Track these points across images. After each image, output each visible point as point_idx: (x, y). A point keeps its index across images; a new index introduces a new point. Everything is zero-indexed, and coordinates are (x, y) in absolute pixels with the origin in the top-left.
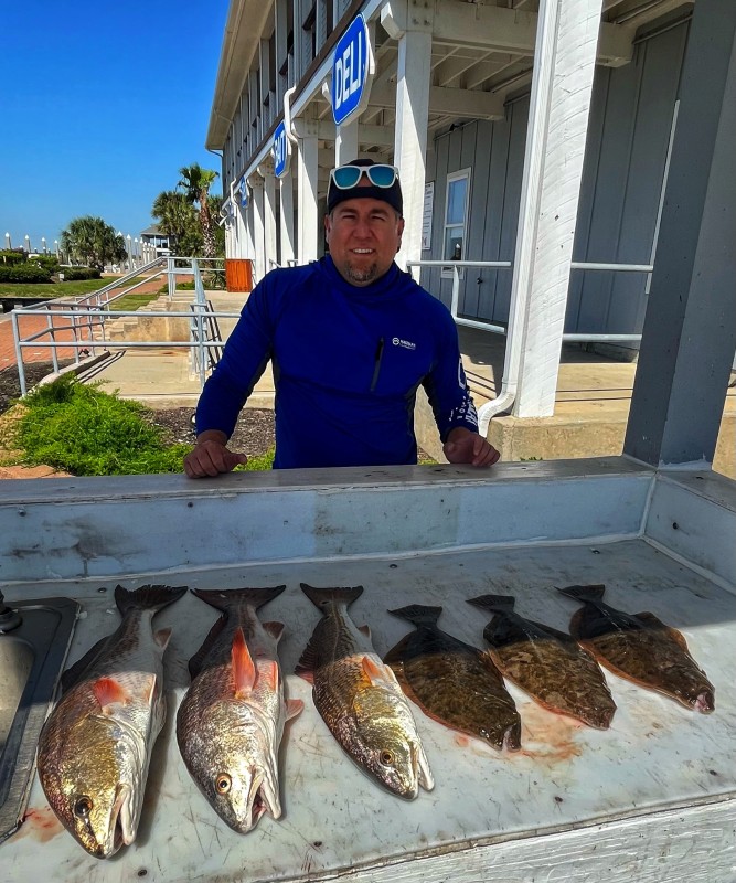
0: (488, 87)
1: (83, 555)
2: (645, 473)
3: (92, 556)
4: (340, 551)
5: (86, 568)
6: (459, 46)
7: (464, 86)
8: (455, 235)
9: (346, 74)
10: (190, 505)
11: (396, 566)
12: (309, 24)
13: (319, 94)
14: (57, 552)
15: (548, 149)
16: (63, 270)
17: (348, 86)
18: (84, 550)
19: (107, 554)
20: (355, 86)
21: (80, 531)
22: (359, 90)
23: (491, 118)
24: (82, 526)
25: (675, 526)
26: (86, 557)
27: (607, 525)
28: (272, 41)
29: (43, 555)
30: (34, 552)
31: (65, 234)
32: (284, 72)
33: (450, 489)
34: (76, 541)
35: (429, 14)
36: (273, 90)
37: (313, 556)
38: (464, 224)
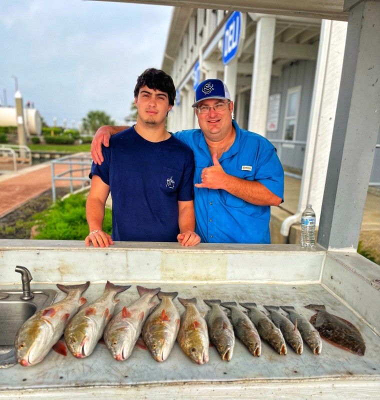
0: (311, 42)
1: (61, 272)
2: (321, 252)
3: (65, 273)
4: (172, 278)
5: (62, 279)
7: (298, 42)
8: (292, 123)
9: (230, 38)
10: (107, 254)
11: (196, 287)
13: (217, 47)
14: (51, 270)
15: (326, 83)
16: (82, 138)
17: (231, 44)
18: (62, 270)
19: (71, 273)
20: (234, 45)
21: (60, 262)
22: (236, 47)
24: (62, 260)
25: (332, 278)
26: (62, 273)
27: (302, 276)
29: (45, 272)
30: (42, 270)
31: (84, 120)
33: (222, 254)
34: (58, 267)
37: (160, 280)
38: (296, 117)
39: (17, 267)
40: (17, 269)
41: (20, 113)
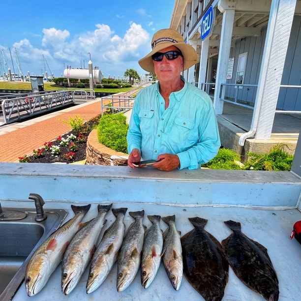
0: (255, 25)
6: (245, 13)
7: (246, 26)
9: (206, 24)
10: (110, 181)
11: (186, 210)
12: (196, 11)
13: (197, 31)
17: (206, 28)
20: (208, 28)
22: (210, 29)
23: (255, 36)
28: (185, 17)
32: (188, 26)
35: (234, 4)
36: (185, 31)
38: (244, 71)
39: (31, 194)
40: (31, 196)
41: (91, 72)
